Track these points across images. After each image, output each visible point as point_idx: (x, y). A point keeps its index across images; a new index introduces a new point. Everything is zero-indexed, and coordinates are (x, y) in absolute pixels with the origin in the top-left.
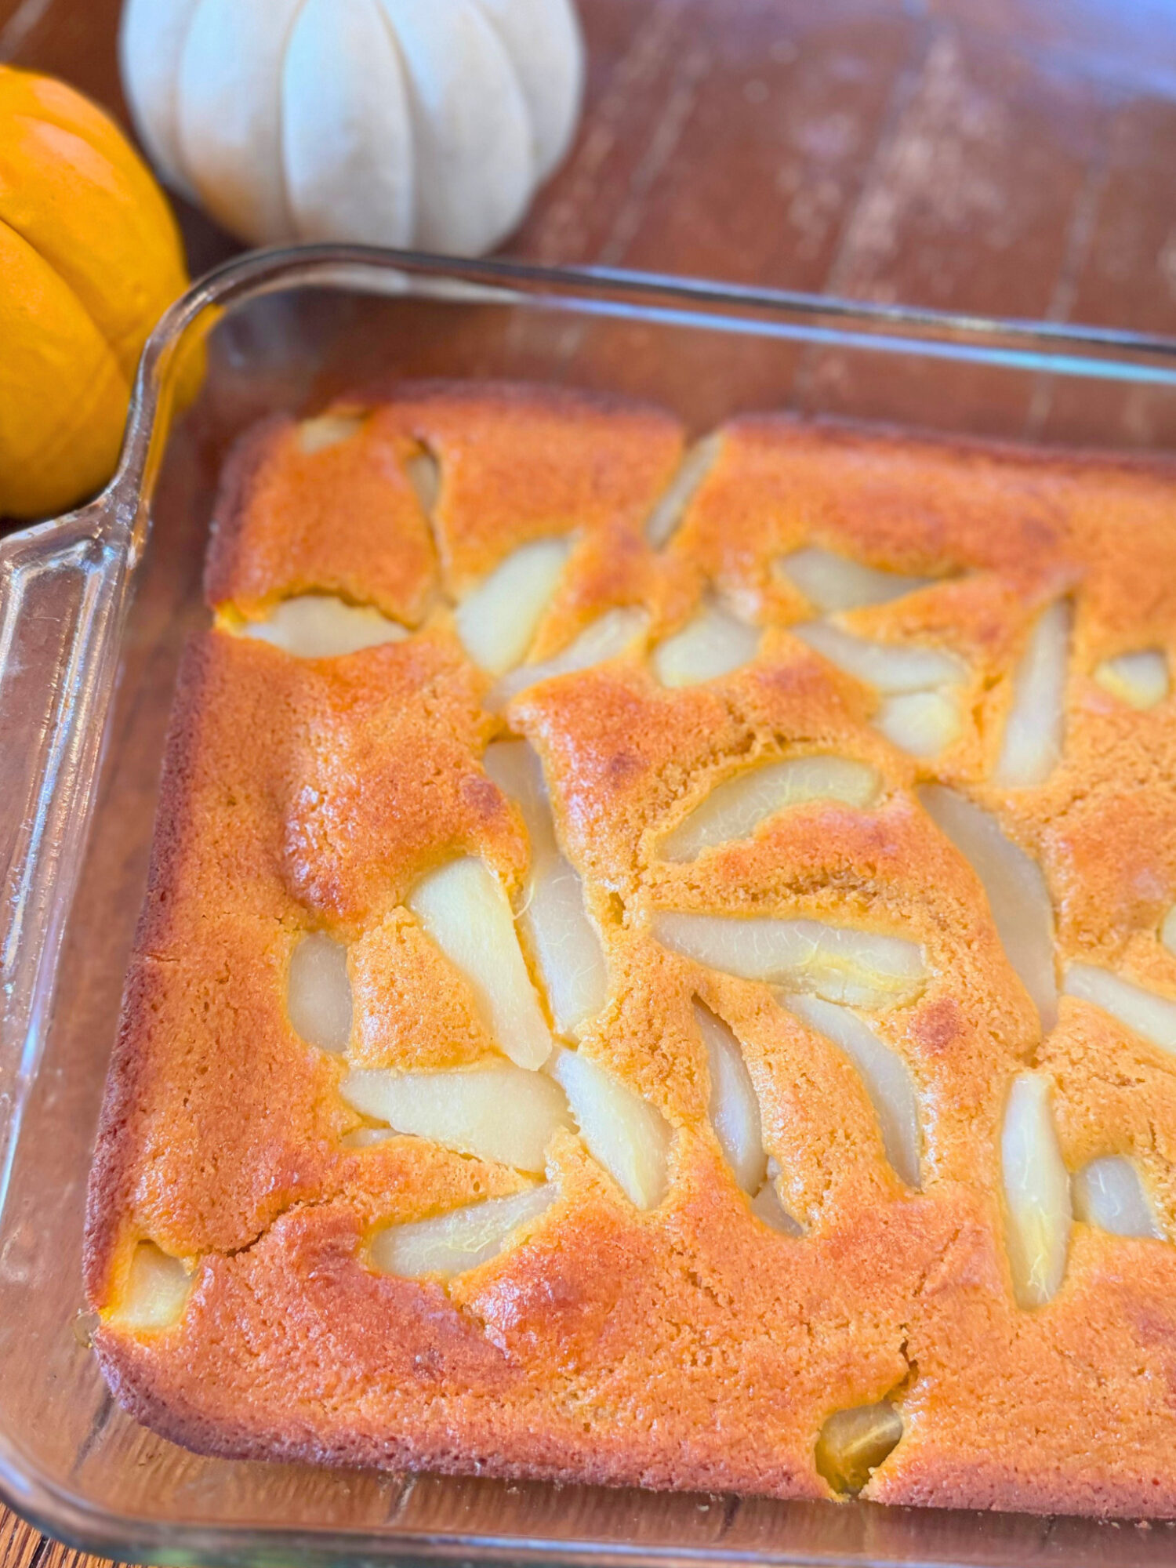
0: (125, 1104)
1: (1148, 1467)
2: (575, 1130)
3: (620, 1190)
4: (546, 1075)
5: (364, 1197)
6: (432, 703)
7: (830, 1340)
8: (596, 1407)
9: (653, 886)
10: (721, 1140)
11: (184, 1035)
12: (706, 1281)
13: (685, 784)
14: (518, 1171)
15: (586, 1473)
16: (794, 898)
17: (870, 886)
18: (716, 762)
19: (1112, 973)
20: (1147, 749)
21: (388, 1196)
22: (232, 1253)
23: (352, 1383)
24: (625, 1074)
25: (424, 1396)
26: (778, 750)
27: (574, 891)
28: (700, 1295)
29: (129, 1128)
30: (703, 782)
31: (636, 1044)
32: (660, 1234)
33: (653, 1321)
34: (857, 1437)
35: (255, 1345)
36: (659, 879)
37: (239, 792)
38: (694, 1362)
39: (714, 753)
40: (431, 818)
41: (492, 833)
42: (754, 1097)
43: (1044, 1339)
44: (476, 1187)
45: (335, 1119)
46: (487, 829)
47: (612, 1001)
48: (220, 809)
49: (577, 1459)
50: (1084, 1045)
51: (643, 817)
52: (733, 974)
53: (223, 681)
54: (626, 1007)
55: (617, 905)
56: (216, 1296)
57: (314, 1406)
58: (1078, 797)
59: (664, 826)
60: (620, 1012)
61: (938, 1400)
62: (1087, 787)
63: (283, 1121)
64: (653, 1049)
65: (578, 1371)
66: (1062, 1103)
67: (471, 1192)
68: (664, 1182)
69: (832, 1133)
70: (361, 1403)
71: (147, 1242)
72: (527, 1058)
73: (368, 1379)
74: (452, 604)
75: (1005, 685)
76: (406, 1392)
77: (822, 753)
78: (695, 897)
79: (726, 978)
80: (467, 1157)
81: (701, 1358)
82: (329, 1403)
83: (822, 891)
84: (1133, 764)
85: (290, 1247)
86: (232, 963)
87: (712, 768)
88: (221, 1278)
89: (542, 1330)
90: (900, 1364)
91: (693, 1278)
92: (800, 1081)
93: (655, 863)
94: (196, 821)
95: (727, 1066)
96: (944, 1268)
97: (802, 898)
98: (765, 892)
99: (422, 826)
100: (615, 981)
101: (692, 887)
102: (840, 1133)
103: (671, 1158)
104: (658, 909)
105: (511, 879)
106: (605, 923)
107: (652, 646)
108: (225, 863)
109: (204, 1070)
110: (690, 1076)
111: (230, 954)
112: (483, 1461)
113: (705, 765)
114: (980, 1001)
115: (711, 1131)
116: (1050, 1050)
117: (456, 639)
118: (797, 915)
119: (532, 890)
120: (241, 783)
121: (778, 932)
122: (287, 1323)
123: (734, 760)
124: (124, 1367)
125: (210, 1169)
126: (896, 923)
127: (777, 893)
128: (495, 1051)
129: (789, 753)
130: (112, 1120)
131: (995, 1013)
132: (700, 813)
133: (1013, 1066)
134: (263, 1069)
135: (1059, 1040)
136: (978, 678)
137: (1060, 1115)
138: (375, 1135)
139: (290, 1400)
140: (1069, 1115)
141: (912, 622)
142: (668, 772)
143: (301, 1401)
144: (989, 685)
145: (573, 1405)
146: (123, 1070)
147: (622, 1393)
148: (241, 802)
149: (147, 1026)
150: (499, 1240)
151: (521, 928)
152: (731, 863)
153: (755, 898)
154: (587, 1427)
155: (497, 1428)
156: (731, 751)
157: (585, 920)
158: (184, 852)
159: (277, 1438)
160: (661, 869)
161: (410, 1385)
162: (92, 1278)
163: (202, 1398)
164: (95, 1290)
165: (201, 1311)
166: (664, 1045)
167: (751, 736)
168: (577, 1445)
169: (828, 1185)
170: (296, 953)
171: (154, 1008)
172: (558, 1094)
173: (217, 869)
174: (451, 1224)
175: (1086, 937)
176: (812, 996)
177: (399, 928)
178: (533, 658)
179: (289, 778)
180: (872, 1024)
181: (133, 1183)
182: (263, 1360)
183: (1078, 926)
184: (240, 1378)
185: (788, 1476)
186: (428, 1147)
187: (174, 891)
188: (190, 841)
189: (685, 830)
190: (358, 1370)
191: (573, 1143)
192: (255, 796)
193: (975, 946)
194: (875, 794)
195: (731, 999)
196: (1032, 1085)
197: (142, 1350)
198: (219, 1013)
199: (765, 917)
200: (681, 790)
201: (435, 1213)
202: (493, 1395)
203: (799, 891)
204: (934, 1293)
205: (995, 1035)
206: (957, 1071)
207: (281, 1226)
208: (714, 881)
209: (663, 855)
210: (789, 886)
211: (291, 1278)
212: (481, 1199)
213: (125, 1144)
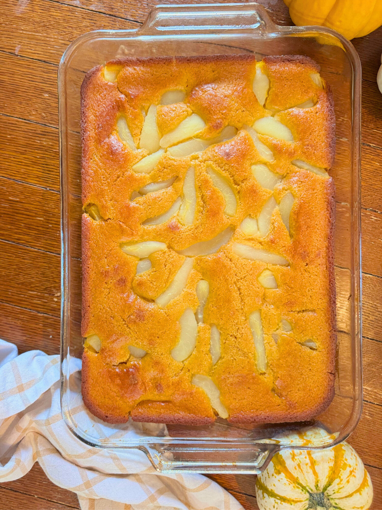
0: (144, 61)
1: (91, 266)
2: (149, 154)
3: (136, 163)
4: (160, 148)
5: (130, 112)
6: (240, 111)
7: (109, 204)
8: (95, 161)
9: (200, 165)
10: (148, 184)
11: (159, 70)
12: (118, 180)
13: (224, 170)
14: (139, 143)
15: (83, 158)
16: (200, 196)
17: (204, 212)
18: (231, 177)
19: (192, 268)
20: (245, 277)
21: (131, 116)
22: (118, 88)
23: (95, 114)
24: (159, 163)
25: (94, 127)
26: (237, 192)
27: (200, 150)
28: (115, 178)
29: (139, 63)
30: (226, 174)
31: (165, 164)
32: (126, 171)
33: (110, 169)
34: (95, 212)
35: (101, 94)
36: (202, 166)
37: (216, 72)
38: (103, 178)
39: (233, 176)
40: (211, 114)
41: (210, 129)
42: (157, 190)
43: (114, 247)
44: (135, 135)
45: (146, 105)
46: (210, 127)
47: (173, 158)
48: (211, 69)
49: (85, 157)
50: (173, 258)
51: (216, 161)
52: (183, 185)
53: (243, 65)
54: (172, 161)
55: (196, 158)
56: (110, 86)
57: (91, 107)
58: (231, 260)
59: (214, 166)
60: (171, 160)
61: (101, 226)
62: (233, 262)
63: (144, 93)
64: (164, 168)
65: (101, 156)
66: (160, 253)
67: (133, 134)
68: (138, 173)
69: (150, 205)
70: (92, 116)
71: (119, 72)
72: (162, 142)
73: (96, 116)
74: (273, 116)
75: (261, 246)
76: (95, 124)
77: (237, 202)
78: (198, 174)
79: (182, 184)
80: (141, 133)
81: (104, 179)
82: (92, 110)
83: (202, 202)
84: (240, 273)
85: (119, 98)
86: (175, 77)
87: (229, 176)
88: (113, 87)
89: (107, 149)
90: (106, 218)
91: (118, 177)
92: (160, 199)
93: (205, 165)
94: (207, 65)
95: (163, 185)
96: (125, 226)
97: (200, 198)
98: (201, 190)
99: (210, 112)
100: (178, 159)
101: (200, 173)
102: (150, 207)
103: (143, 173)
104: (195, 167)
105: (201, 134)
106: (192, 156)
107: (265, 164)
108: (199, 72)
109: (152, 75)
110: (160, 176)
111: (177, 76)
112: (83, 139)
113: (230, 174)
114: (180, 235)
115: (150, 182)
116: (172, 251)
117: (262, 117)
118: (197, 197)
119: (199, 140)
120: (218, 72)
121: (193, 194)
122: (105, 100)
123: (232, 181)
124: (95, 71)
125: (133, 80)
126: (196, 218)
127: (201, 192)
128: (162, 136)
129: (236, 195)
130: (140, 59)
131: (178, 239)
132: (218, 175)
133: (167, 242)
134: (154, 87)
135: (173, 253)
136: (262, 239)
137: (157, 253)
138: (144, 113)
139: (92, 102)
140: (158, 254)
141: (276, 224)
142: (227, 165)
143: (92, 105)
144: (260, 243)
145: (95, 156)
146: (151, 59)
147: (97, 165)
148: (214, 73)
149: (160, 62)
150: (125, 140)
151: (190, 138)
152: (206, 182)
153: (200, 188)
154: (91, 159)
155: (89, 141)
156: (234, 181)
157: (193, 152)
158: (199, 63)
159: (85, 101)
160: (204, 166)
161: (96, 124)
162: (111, 62)
163: (91, 86)
164: (109, 63)
165: (107, 83)
166: (165, 170)
167: (239, 185)
168: (88, 157)
169: (140, 205)
170: (181, 91)
171: (164, 63)
172: (155, 151)
173: (197, 71)
174: (127, 130)
175: (199, 262)
176: (181, 203)
177: (187, 111)
178: (258, 135)
179: (219, 82)
180: (175, 215)
181: (129, 66)
182: (98, 96)
183: (201, 260)
184: (95, 93)
185: (85, 197)
186: (142, 124)
187: (190, 62)
188: (203, 64)
189: (214, 171)
190: (98, 114)
191: (145, 154)
192: (215, 76)
193: (192, 235)
194: (228, 215)
195: (178, 185)
196: (164, 247)
197: (99, 74)
198: (164, 76)
199: (196, 191)
200: (223, 169)
201: (129, 127)
202: (96, 141)
203: (202, 198)
204: (120, 224)
205: (173, 238)
206: (164, 230)
207: (123, 96)
208: (202, 178)
209: (208, 167)
210: (203, 195)
211: (113, 100)
212: (133, 136)
213: (136, 63)
